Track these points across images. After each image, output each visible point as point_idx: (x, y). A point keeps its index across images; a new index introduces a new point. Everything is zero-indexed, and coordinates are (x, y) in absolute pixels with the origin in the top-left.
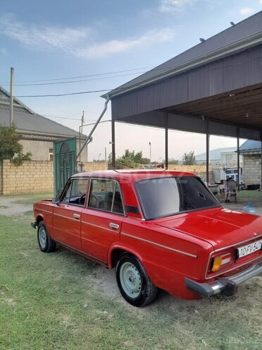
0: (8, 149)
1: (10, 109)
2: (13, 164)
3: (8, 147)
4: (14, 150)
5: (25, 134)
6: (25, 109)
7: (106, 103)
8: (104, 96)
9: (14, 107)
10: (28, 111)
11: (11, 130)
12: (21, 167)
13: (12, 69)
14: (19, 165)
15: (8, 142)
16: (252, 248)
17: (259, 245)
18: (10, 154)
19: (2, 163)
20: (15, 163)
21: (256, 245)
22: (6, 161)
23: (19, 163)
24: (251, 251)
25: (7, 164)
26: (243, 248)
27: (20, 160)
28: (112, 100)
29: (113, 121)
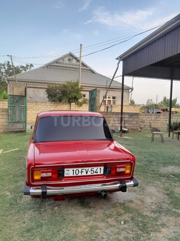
0: (73, 96)
1: (79, 71)
2: (76, 106)
3: (74, 95)
4: (77, 97)
5: (86, 86)
6: (91, 70)
7: (118, 64)
8: (117, 59)
9: (82, 69)
10: (93, 72)
11: (77, 84)
12: (81, 108)
13: (81, 45)
14: (80, 106)
15: (74, 92)
16: (89, 171)
17: (98, 171)
18: (75, 99)
19: (70, 105)
20: (78, 104)
21: (95, 170)
22: (73, 104)
23: (80, 105)
24: (87, 173)
25: (73, 105)
26: (75, 169)
27: (81, 103)
28: (123, 61)
29: (123, 76)
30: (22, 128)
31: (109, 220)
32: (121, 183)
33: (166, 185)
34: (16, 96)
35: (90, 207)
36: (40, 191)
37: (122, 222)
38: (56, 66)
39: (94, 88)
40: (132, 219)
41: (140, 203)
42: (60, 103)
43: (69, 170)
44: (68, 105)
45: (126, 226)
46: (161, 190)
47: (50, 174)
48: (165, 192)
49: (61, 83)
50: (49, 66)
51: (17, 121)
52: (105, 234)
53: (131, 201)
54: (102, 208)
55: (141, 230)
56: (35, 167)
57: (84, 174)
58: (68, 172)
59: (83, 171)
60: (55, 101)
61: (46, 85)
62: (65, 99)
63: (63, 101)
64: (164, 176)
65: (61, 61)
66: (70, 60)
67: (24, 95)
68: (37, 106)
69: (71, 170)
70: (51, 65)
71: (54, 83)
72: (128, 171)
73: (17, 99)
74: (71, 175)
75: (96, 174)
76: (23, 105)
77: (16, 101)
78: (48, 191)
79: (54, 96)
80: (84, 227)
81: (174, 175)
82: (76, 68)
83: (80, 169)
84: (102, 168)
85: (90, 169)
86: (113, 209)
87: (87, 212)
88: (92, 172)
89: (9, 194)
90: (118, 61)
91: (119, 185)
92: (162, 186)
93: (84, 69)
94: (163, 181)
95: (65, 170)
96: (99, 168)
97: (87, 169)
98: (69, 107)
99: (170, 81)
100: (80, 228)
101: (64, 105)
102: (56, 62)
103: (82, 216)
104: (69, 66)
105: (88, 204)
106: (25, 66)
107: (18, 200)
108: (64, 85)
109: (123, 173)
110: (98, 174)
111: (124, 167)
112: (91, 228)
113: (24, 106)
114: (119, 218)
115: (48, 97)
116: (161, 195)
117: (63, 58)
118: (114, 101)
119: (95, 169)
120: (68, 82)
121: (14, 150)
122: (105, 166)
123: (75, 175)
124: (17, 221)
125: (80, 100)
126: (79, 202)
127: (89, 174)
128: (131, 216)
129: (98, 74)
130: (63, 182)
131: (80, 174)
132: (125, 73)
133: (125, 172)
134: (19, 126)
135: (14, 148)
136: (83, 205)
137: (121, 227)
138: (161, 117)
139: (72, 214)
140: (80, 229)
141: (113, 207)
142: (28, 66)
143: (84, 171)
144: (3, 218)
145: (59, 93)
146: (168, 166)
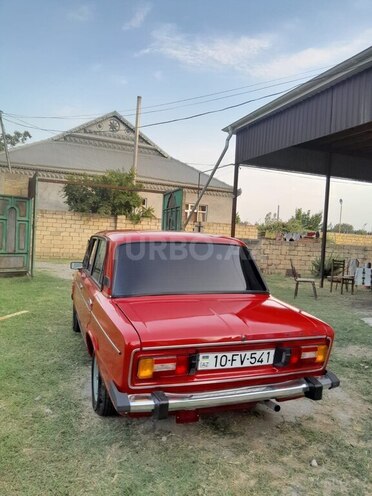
0: (123, 202)
1: (134, 151)
2: (129, 222)
3: (124, 199)
4: (131, 203)
5: (147, 183)
6: (156, 150)
7: (228, 140)
8: (225, 130)
9: (139, 147)
10: (160, 154)
12: (139, 226)
13: (139, 98)
14: (137, 223)
15: (124, 193)
16: (246, 359)
17: (265, 357)
18: (127, 208)
19: (116, 219)
20: (132, 219)
21: (257, 356)
22: (121, 218)
23: (137, 220)
24: (242, 363)
25: (122, 221)
26: (220, 355)
27: (138, 216)
28: (237, 134)
29: (237, 166)
30: (21, 265)
31: (285, 459)
32: (308, 382)
33: (361, 383)
34: (11, 197)
35: (235, 435)
36: (151, 403)
37: (314, 463)
38: (84, 138)
39: (173, 189)
40: (329, 454)
41: (329, 422)
42: (95, 215)
43: (207, 357)
44: (112, 220)
45: (323, 469)
46: (356, 394)
47: (171, 366)
48: (365, 398)
49: (99, 174)
50: (68, 137)
51: (10, 251)
52: (291, 488)
53: (310, 419)
54: (261, 435)
55: (357, 476)
56: (142, 352)
57: (237, 364)
58: (205, 361)
59: (235, 358)
60: (83, 211)
61: (63, 176)
62: (105, 208)
63: (102, 210)
64: (349, 365)
65: (95, 128)
66: (113, 127)
67: (26, 196)
68: (45, 220)
69: (212, 356)
70: (74, 136)
71: (82, 172)
72: (320, 358)
73: (11, 203)
74: (212, 366)
75: (259, 364)
76: (25, 216)
77: (9, 207)
78: (170, 402)
79: (82, 201)
80: (243, 476)
81: (367, 363)
82: (126, 145)
83: (229, 355)
84: (272, 352)
85: (249, 353)
86: (283, 437)
87: (233, 444)
88: (253, 361)
89: (48, 410)
90: (227, 134)
91: (304, 386)
92: (353, 386)
93: (143, 148)
94: (352, 375)
95: (201, 356)
96: (266, 352)
97: (243, 354)
98: (113, 225)
99: (325, 178)
100: (237, 478)
101: (101, 220)
102: (84, 129)
103: (227, 454)
104: (112, 139)
105: (227, 427)
106: (13, 135)
107: (75, 425)
108: (104, 177)
109: (312, 362)
110: (263, 363)
111: (315, 350)
112: (259, 477)
113: (26, 219)
114: (303, 454)
115: (69, 202)
116: (358, 404)
117: (98, 122)
118: (203, 214)
119: (258, 354)
120: (112, 173)
121: (19, 313)
122: (279, 347)
123: (218, 367)
124: (92, 469)
125: (136, 211)
126: (208, 424)
127: (247, 364)
128: (323, 448)
129: (172, 158)
130: (197, 382)
131: (228, 366)
132: (242, 160)
133: (315, 359)
134: (15, 263)
135: (18, 310)
136: (217, 429)
137: (314, 471)
138: (299, 248)
139: (203, 449)
140: (236, 482)
141: (282, 432)
142: (18, 134)
143: (238, 358)
144: (59, 465)
145: (91, 195)
146: (346, 345)
